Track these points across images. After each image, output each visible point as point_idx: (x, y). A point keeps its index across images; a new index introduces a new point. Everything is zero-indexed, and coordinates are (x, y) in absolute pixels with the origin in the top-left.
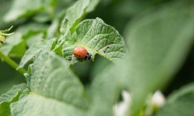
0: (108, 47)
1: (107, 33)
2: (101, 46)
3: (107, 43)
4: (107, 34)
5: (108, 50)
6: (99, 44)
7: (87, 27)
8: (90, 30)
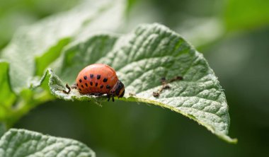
0: (167, 88)
1: (170, 54)
2: (144, 85)
3: (164, 79)
4: (171, 58)
5: (167, 92)
6: (138, 81)
7: (101, 49)
8: (110, 55)
